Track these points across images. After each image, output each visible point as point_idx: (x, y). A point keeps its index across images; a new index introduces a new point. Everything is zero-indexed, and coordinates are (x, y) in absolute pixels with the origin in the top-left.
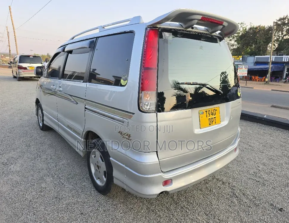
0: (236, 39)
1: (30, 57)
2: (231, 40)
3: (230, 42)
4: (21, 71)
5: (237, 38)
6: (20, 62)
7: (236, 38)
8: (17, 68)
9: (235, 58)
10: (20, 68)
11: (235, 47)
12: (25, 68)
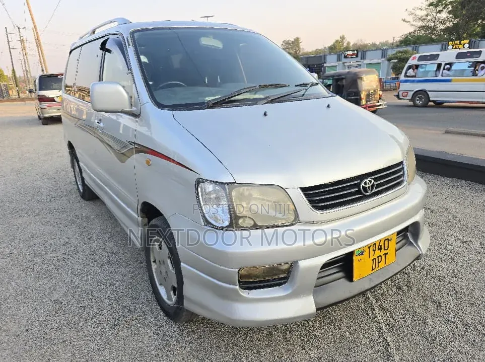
0: (451, 9)
1: (59, 77)
2: (440, 12)
3: (438, 15)
4: (44, 105)
5: (452, 7)
6: (41, 89)
7: (450, 6)
8: (37, 101)
9: (453, 46)
10: (42, 99)
11: (449, 24)
12: (52, 100)
